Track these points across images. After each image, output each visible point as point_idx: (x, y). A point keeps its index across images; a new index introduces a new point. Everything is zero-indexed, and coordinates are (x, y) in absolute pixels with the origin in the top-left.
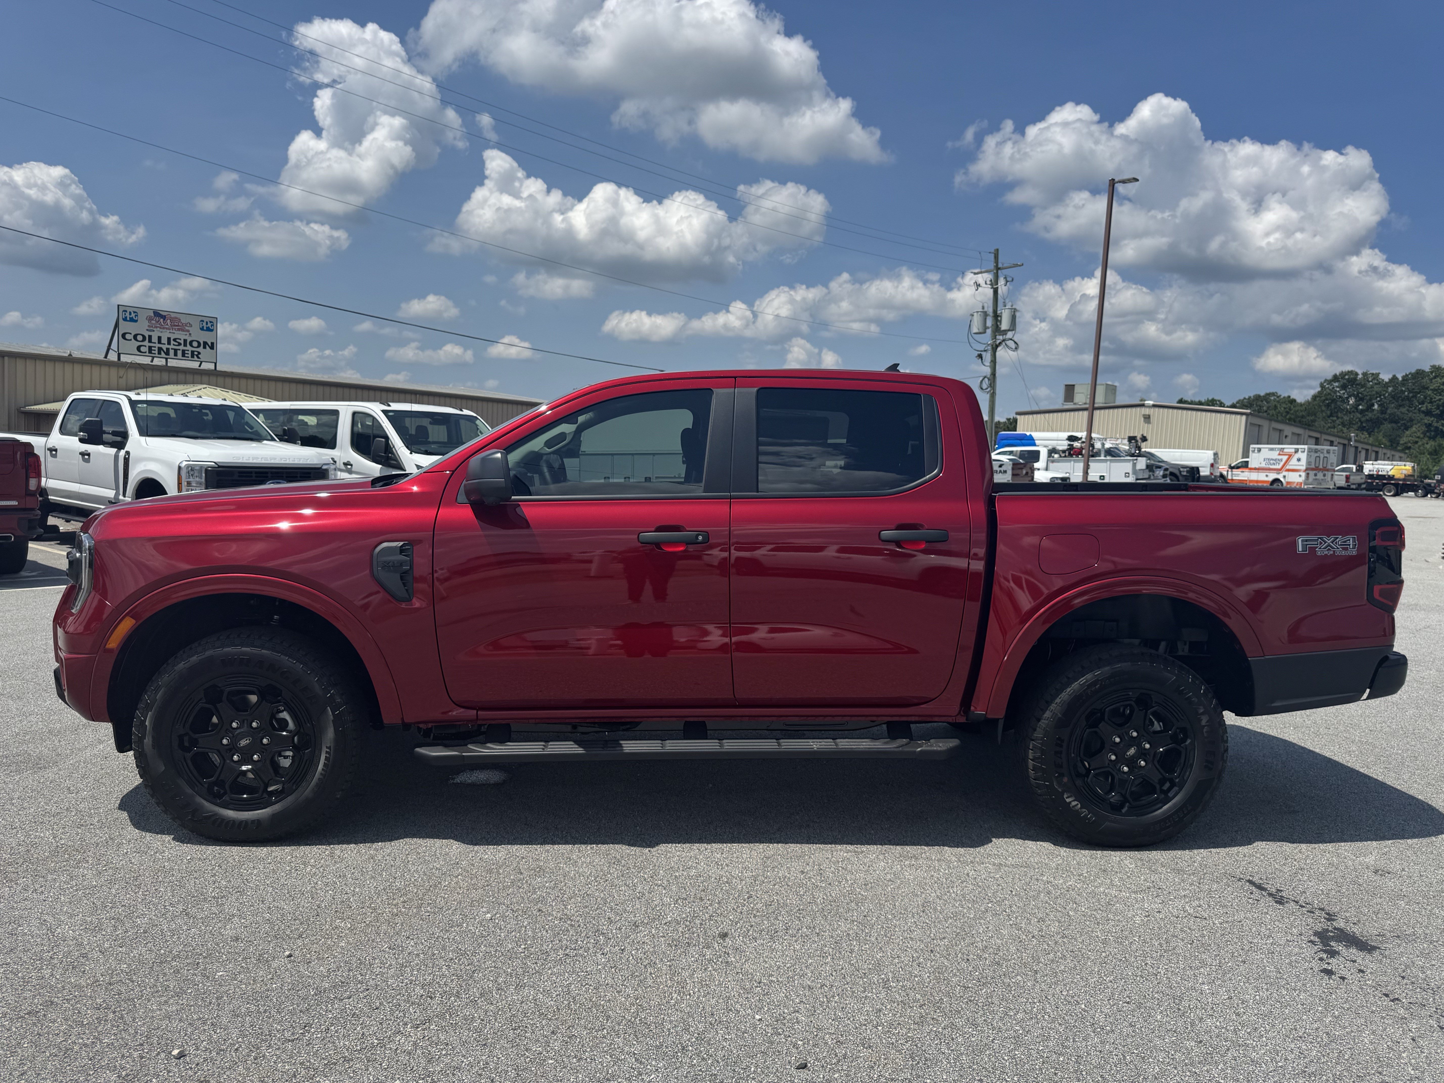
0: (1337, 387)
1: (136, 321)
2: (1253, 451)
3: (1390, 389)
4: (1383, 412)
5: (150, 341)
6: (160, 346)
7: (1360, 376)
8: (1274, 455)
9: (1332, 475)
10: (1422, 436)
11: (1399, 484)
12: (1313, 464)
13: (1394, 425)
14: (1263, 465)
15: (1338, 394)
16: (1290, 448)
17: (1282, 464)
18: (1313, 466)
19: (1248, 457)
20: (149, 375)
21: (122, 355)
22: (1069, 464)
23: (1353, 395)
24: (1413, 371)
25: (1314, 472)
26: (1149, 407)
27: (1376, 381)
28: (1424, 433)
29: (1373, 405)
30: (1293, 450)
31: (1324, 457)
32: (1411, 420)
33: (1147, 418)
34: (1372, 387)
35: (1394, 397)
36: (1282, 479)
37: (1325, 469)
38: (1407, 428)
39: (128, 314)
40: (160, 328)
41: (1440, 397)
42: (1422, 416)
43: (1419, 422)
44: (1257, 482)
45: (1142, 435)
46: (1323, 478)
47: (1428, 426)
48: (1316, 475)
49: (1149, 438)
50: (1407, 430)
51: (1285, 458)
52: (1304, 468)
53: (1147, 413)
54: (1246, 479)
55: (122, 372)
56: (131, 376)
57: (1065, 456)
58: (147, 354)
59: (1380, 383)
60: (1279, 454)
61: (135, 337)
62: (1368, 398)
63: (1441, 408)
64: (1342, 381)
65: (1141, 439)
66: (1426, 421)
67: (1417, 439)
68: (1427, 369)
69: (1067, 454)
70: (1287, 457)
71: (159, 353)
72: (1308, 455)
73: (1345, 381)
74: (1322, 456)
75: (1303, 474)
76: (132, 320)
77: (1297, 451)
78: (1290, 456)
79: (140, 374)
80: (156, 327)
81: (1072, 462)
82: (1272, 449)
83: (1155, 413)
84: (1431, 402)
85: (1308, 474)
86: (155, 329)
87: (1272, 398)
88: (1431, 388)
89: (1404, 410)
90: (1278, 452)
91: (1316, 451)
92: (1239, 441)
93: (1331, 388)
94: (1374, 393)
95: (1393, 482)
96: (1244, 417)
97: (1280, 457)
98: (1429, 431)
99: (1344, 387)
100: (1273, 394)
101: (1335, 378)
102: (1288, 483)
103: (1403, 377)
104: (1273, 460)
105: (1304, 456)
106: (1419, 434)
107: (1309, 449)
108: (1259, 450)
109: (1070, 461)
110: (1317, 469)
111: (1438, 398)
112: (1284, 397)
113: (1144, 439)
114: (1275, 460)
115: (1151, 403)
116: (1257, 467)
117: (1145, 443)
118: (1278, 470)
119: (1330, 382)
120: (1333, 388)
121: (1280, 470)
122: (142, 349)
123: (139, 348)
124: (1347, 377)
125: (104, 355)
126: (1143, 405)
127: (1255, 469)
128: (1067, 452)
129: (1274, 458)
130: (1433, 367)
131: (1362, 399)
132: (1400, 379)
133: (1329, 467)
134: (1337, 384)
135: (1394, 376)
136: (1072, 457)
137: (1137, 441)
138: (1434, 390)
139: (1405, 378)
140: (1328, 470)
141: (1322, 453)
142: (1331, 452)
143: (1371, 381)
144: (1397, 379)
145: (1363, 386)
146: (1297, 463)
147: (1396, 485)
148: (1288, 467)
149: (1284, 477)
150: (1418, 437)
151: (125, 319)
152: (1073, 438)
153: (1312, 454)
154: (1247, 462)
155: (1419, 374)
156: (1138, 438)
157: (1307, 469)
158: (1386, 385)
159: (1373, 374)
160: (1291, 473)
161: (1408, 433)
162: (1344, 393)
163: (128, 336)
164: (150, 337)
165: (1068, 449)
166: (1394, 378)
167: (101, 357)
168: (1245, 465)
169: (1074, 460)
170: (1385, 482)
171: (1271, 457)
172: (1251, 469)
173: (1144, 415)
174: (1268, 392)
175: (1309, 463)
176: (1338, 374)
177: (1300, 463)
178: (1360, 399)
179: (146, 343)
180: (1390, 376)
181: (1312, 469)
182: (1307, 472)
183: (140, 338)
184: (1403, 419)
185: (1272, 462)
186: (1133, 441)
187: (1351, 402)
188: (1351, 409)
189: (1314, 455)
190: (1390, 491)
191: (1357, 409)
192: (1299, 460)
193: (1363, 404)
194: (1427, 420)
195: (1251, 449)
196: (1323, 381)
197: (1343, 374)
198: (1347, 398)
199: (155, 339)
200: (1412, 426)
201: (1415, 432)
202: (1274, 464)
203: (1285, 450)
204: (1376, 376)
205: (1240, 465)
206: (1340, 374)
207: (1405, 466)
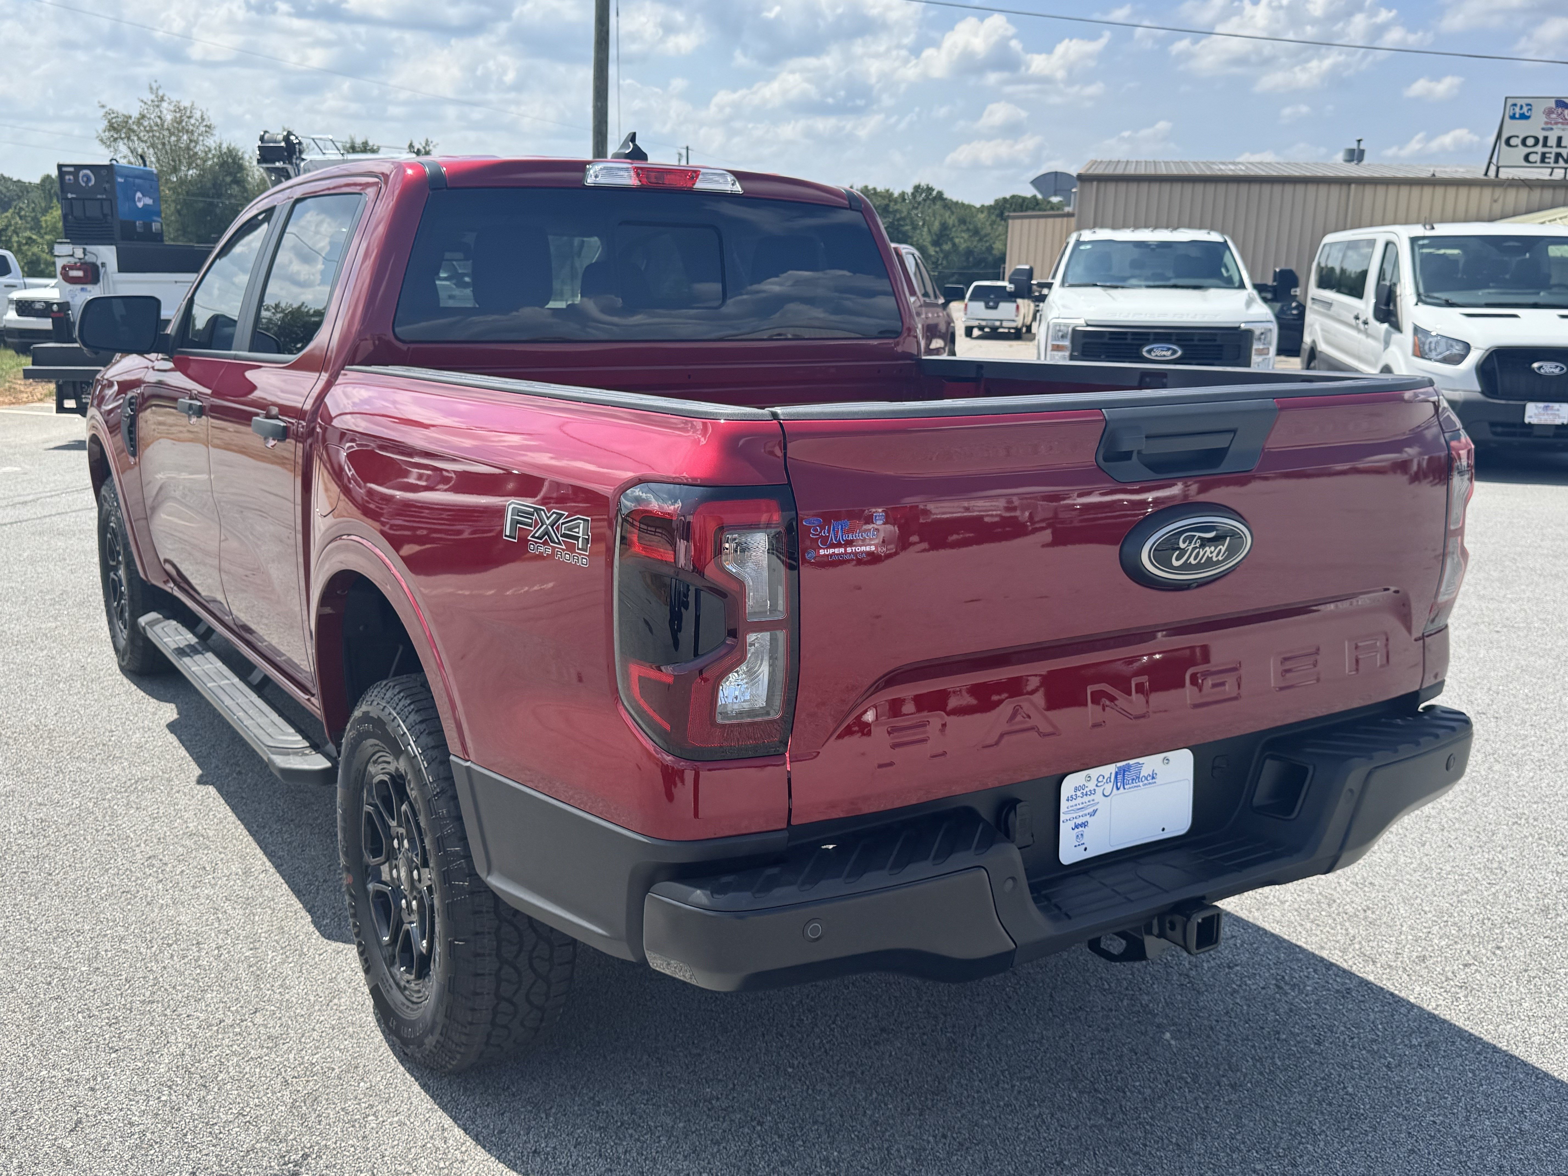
1: (1528, 118)
5: (1545, 145)
6: (1559, 150)
20: (1536, 194)
21: (1501, 170)
39: (1517, 110)
40: (1563, 124)
55: (1498, 192)
56: (1511, 197)
58: (1538, 164)
61: (1524, 142)
71: (1556, 161)
76: (1523, 117)
79: (1524, 194)
80: (1556, 123)
86: (1554, 127)
122: (1532, 158)
123: (1527, 158)
125: (1483, 172)
151: (1513, 117)
163: (1513, 142)
164: (1546, 139)
167: (1480, 175)
179: (1539, 149)
183: (1530, 142)
199: (1552, 142)
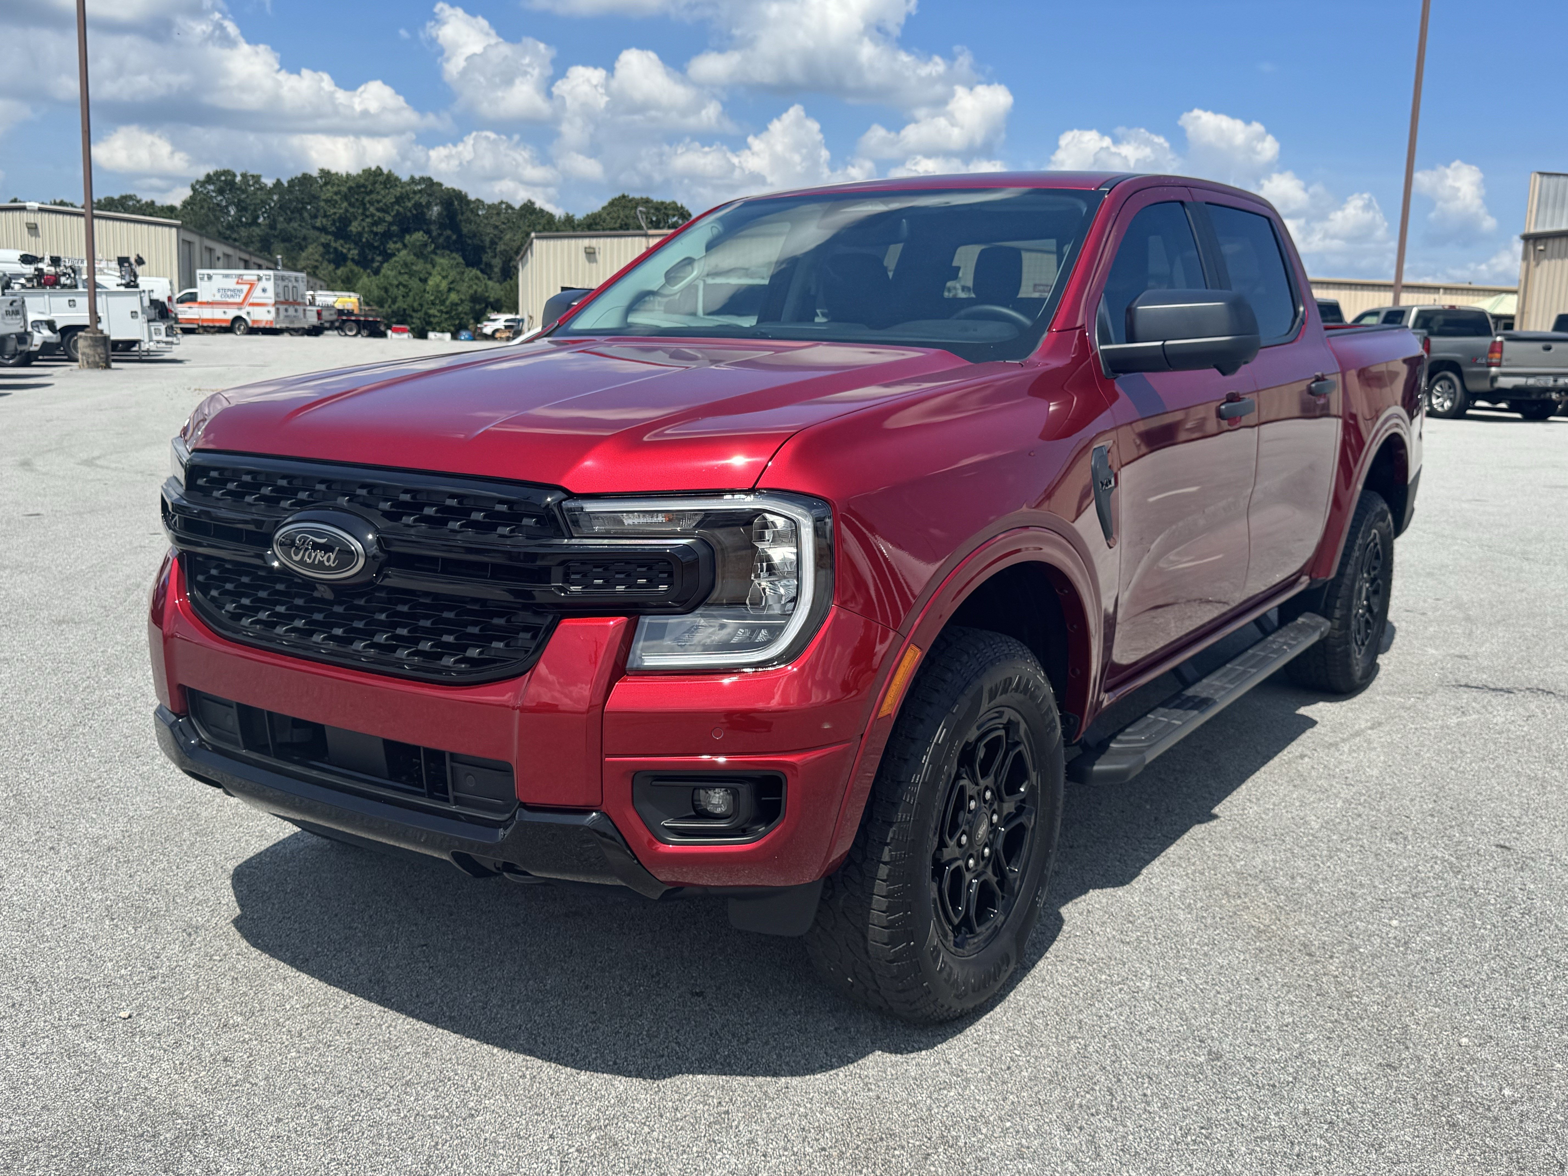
0: (213, 191)
2: (202, 279)
3: (275, 197)
4: (272, 226)
7: (238, 179)
8: (231, 283)
9: (305, 310)
10: (320, 259)
11: (360, 321)
12: (282, 295)
13: (287, 244)
14: (218, 298)
15: (215, 201)
16: (251, 275)
17: (243, 296)
18: (282, 299)
19: (195, 286)
22: (41, 299)
23: (233, 203)
24: (299, 175)
25: (285, 306)
26: (33, 211)
27: (257, 186)
28: (322, 255)
29: (258, 217)
30: (255, 278)
31: (293, 287)
32: (305, 238)
33: (33, 229)
34: (255, 193)
35: (282, 207)
36: (245, 316)
37: (295, 303)
38: (302, 249)
41: (335, 210)
42: (317, 233)
43: (315, 241)
44: (213, 320)
45: (138, 255)
46: (294, 314)
47: (326, 246)
48: (286, 310)
49: (146, 259)
50: (303, 251)
51: (246, 288)
52: (272, 301)
53: (32, 221)
54: (197, 317)
57: (33, 287)
59: (262, 188)
60: (238, 283)
62: (252, 207)
63: (338, 224)
64: (219, 184)
65: (136, 261)
66: (323, 240)
67: (316, 264)
68: (315, 173)
69: (35, 284)
70: (247, 287)
72: (275, 284)
73: (222, 184)
74: (290, 285)
75: (273, 310)
77: (259, 279)
78: (252, 285)
81: (47, 297)
82: (227, 276)
83: (43, 220)
84: (325, 216)
85: (278, 310)
87: (131, 203)
88: (324, 197)
89: (295, 225)
90: (236, 280)
91: (283, 278)
92: (171, 264)
93: (205, 192)
94: (259, 201)
95: (353, 318)
96: (174, 230)
97: (239, 287)
98: (328, 252)
99: (221, 192)
100: (131, 197)
101: (209, 179)
102: (254, 321)
103: (289, 182)
104: (231, 291)
105: (270, 285)
106: (317, 257)
107: (275, 276)
108: (210, 277)
109: (43, 294)
110: (286, 302)
111: (332, 211)
112: (146, 203)
113: (140, 261)
114: (234, 290)
115: (36, 205)
116: (210, 300)
117: (141, 267)
118: (240, 305)
119: (203, 184)
120: (208, 192)
121: (242, 304)
124: (223, 178)
126: (23, 209)
127: (208, 303)
128: (35, 280)
129: (232, 288)
130: (322, 170)
131: (245, 209)
132: (286, 185)
133: (300, 300)
134: (211, 187)
135: (278, 180)
136: (44, 288)
137: (130, 265)
138: (327, 201)
139: (291, 183)
140: (299, 304)
141: (290, 281)
142: (300, 279)
143: (253, 185)
144: (282, 184)
145: (244, 191)
146: (263, 295)
147: (357, 322)
148: (251, 301)
149: (248, 313)
150: (317, 261)
152: (30, 258)
153: (279, 282)
154: (195, 294)
155: (306, 179)
156: (132, 260)
157: (276, 303)
158: (271, 192)
159: (253, 176)
160: (256, 309)
161: (304, 254)
162: (221, 200)
165: (35, 276)
166: (278, 183)
168: (192, 298)
169: (49, 293)
170: (344, 318)
171: (227, 287)
172: (201, 303)
173: (27, 224)
174: (124, 194)
175: (277, 295)
176: (212, 173)
177: (267, 295)
178: (242, 208)
180: (274, 181)
181: (282, 303)
182: (277, 306)
184: (296, 237)
185: (229, 293)
186: (126, 265)
187: (232, 213)
188: (233, 221)
189: (281, 284)
190: (351, 330)
191: (241, 221)
192: (264, 290)
193: (247, 215)
194: (324, 238)
195: (198, 277)
196: (194, 182)
197: (218, 174)
198: (226, 207)
200: (306, 247)
201: (312, 254)
202: (232, 296)
203: (245, 278)
204: (257, 178)
205: (185, 297)
206: (214, 175)
207: (350, 297)
